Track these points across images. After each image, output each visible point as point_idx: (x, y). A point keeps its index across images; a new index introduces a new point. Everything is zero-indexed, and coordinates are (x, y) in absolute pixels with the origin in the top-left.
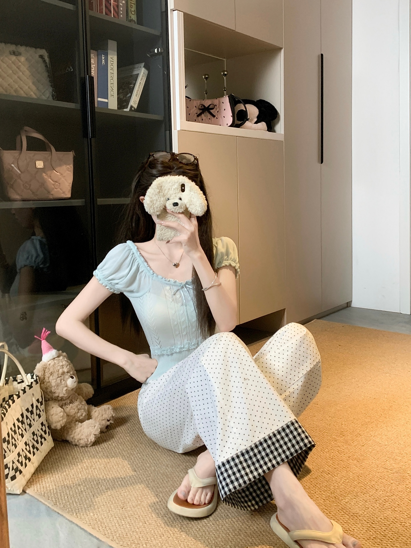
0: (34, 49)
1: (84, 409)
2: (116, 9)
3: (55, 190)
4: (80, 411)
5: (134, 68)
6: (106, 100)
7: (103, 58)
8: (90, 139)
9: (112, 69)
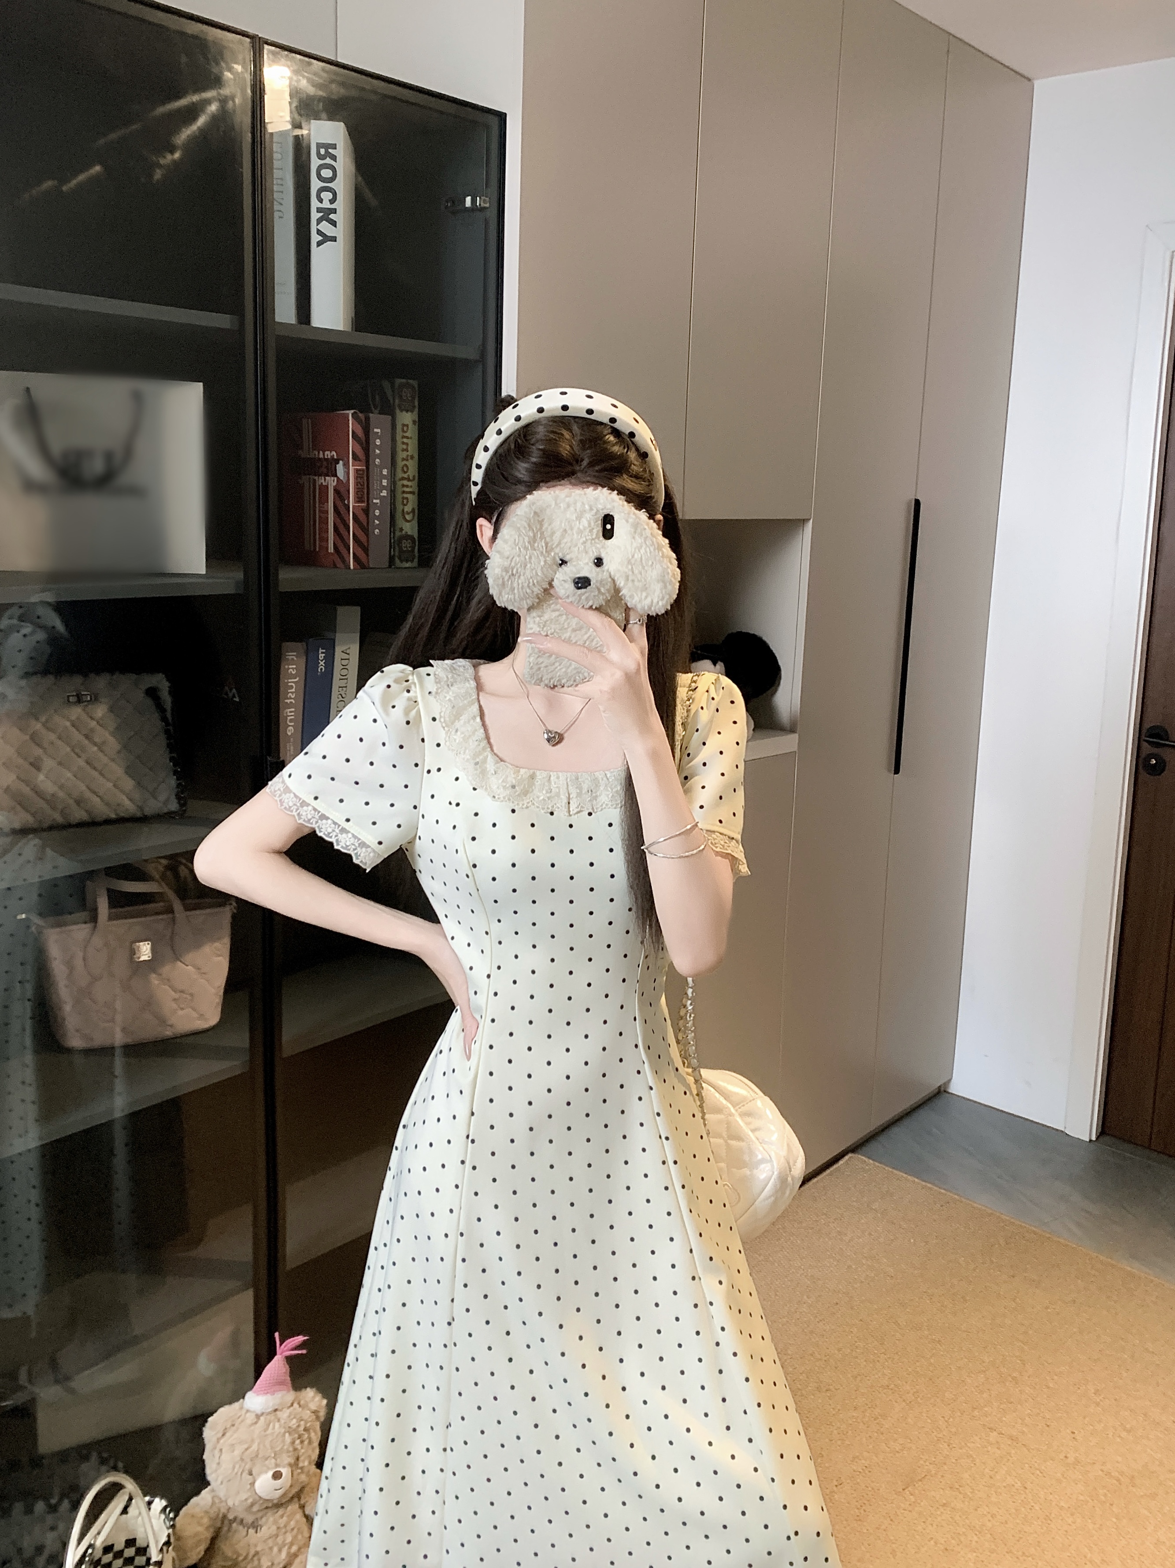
2: (362, 517)
3: (180, 1013)
7: (321, 656)
9: (344, 678)
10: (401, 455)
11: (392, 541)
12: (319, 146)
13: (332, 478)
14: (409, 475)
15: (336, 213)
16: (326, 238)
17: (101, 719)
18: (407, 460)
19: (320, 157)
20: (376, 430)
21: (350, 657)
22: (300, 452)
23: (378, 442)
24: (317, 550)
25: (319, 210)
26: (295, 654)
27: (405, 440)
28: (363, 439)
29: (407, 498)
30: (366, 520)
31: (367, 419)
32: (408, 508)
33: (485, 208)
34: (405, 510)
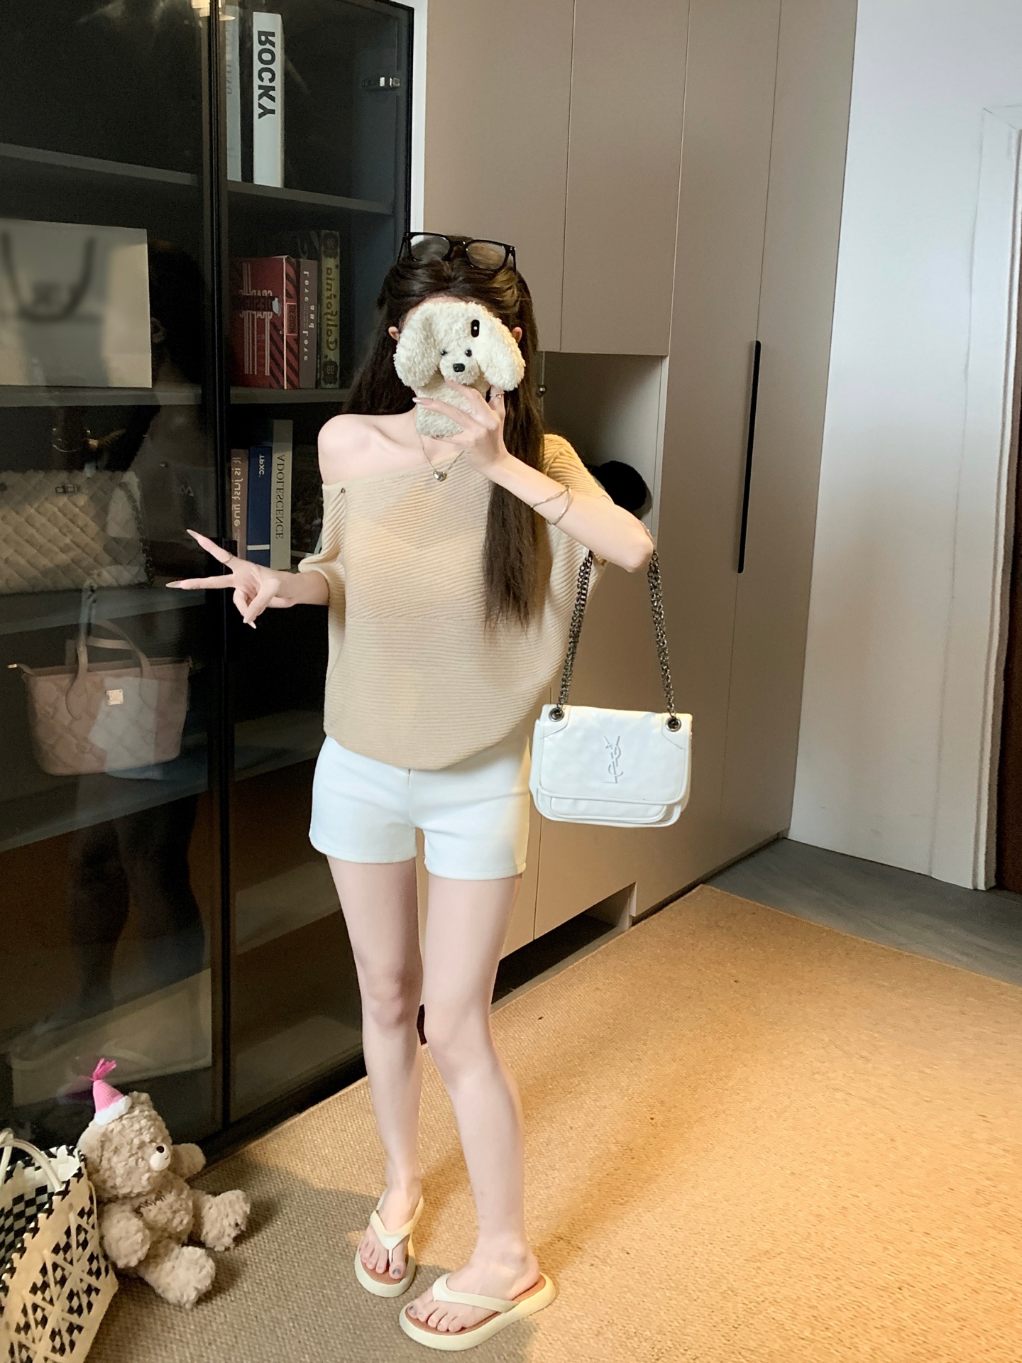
1: (186, 1210)
2: (294, 346)
3: (147, 747)
4: (177, 1215)
6: (266, 547)
7: (261, 461)
9: (280, 481)
10: (326, 294)
11: (319, 366)
12: (260, 33)
13: (269, 313)
14: (332, 311)
15: (274, 90)
16: (266, 111)
17: (83, 507)
18: (331, 298)
19: (261, 43)
20: (305, 273)
21: (284, 463)
22: (241, 290)
23: (307, 282)
24: (256, 373)
25: (260, 87)
26: (239, 458)
27: (329, 281)
28: (295, 281)
29: (331, 330)
30: (297, 347)
31: (299, 264)
32: (331, 339)
33: (396, 88)
34: (330, 340)
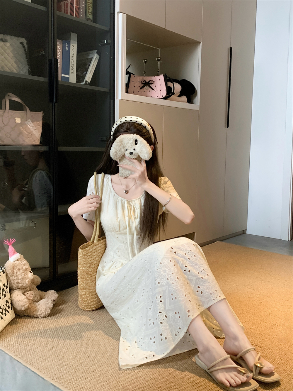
0: (17, 38)
2: (78, 10)
3: (29, 139)
5: (90, 54)
6: (68, 76)
8: (54, 104)
9: (73, 54)
11: (86, 19)
21: (74, 48)
24: (65, 16)
32: (90, 11)
